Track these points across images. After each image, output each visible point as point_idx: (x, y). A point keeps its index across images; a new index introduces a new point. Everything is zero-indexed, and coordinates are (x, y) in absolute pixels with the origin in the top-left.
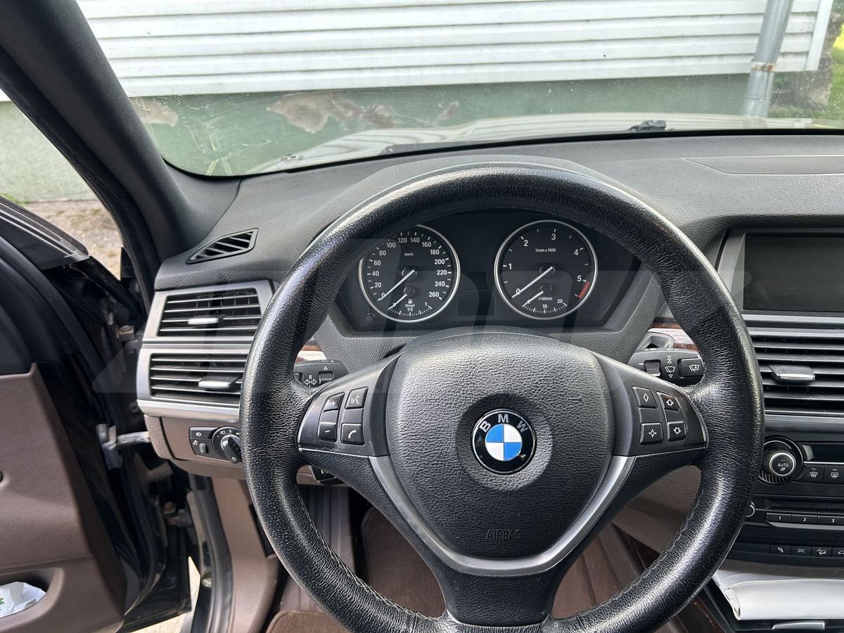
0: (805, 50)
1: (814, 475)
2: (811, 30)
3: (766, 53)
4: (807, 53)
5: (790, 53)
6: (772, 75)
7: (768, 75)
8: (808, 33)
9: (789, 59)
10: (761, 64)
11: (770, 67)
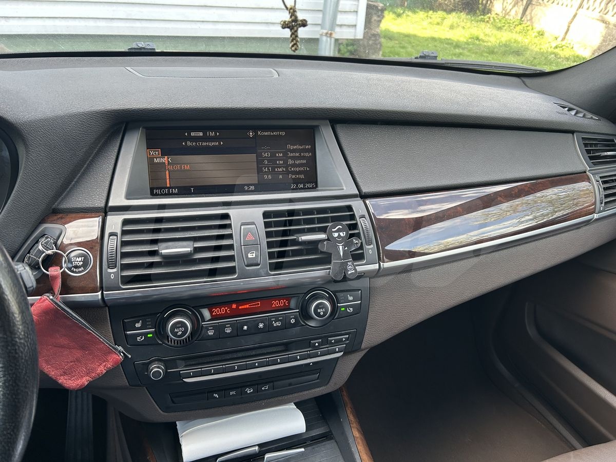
0: (354, 23)
1: (211, 333)
2: (356, 10)
3: (328, 24)
4: (355, 26)
5: (345, 25)
6: (333, 40)
7: (331, 40)
8: (354, 11)
9: (345, 30)
10: (325, 31)
11: (331, 34)
